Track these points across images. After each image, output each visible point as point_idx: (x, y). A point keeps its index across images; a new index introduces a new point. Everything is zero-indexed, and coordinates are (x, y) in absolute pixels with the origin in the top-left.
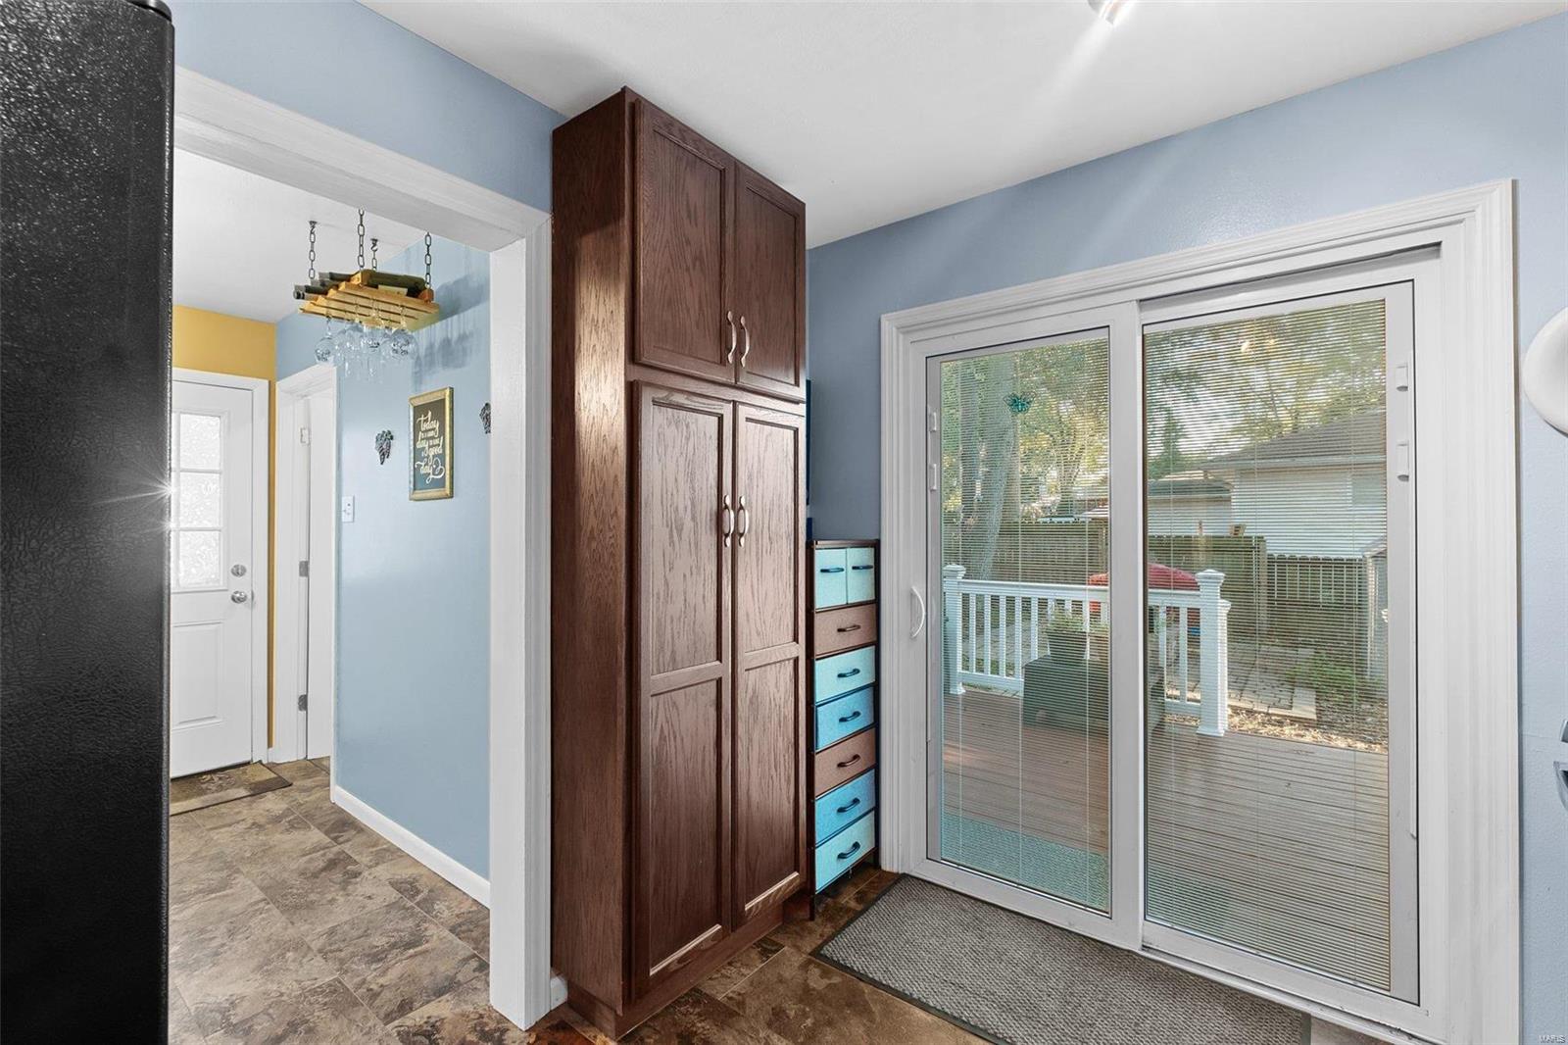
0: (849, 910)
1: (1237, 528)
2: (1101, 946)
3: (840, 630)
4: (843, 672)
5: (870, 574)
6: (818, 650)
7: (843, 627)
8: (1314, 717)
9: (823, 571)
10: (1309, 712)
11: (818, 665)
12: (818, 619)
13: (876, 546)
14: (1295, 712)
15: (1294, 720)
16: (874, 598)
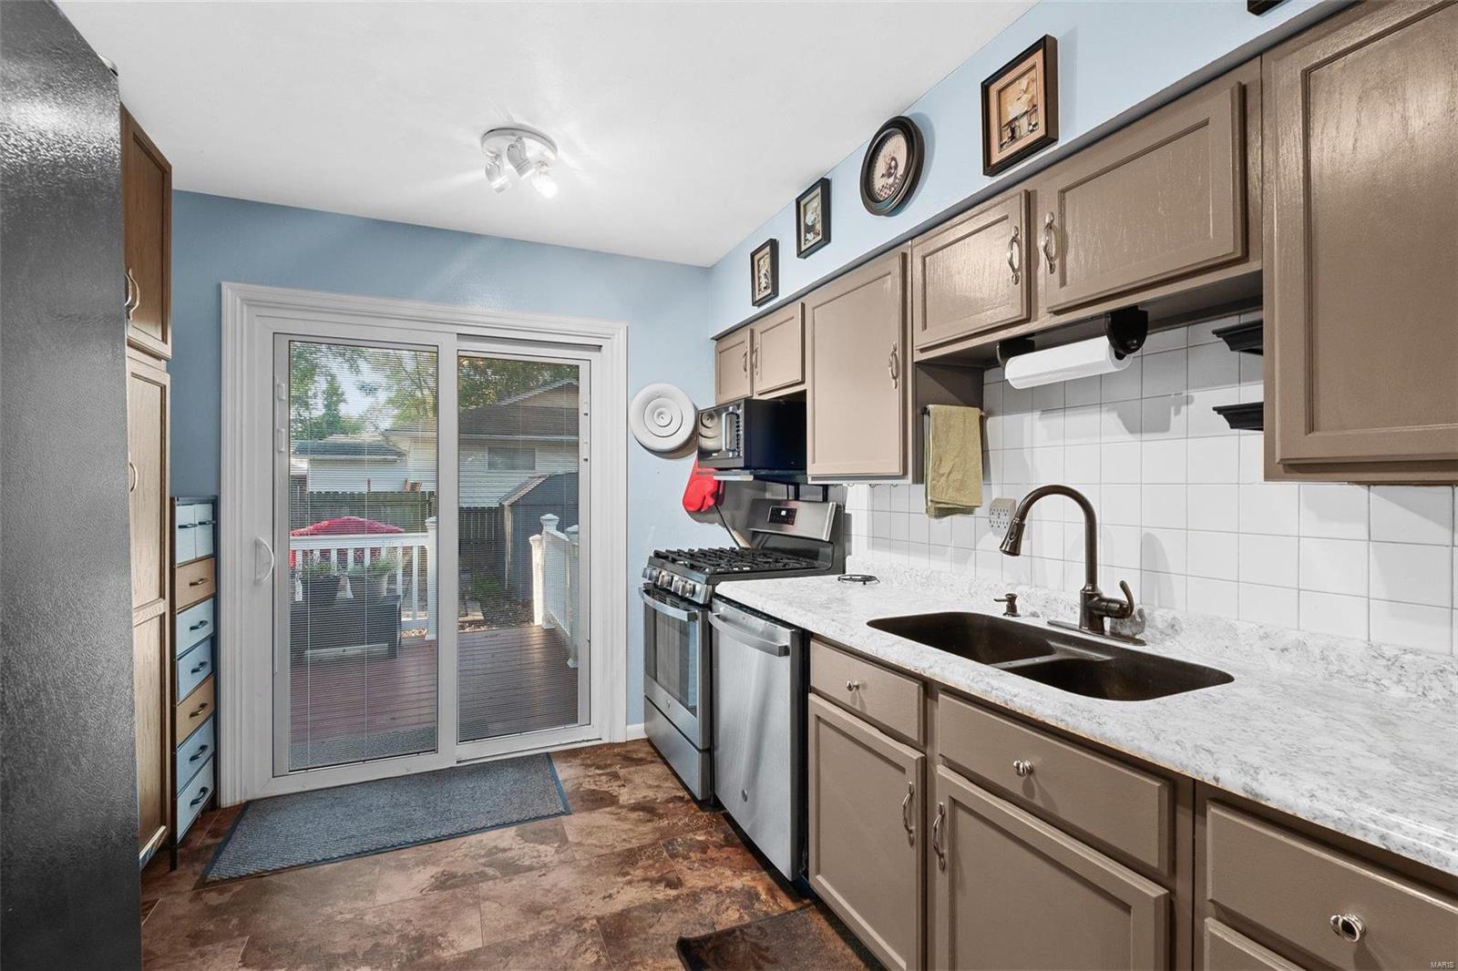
0: (208, 847)
1: (414, 485)
2: (434, 773)
3: (192, 584)
4: (194, 625)
5: (208, 530)
6: (178, 605)
7: (193, 581)
8: (482, 618)
9: (180, 527)
10: (479, 616)
11: (178, 617)
12: (178, 572)
13: (215, 504)
14: (470, 618)
15: (471, 623)
16: (212, 552)
